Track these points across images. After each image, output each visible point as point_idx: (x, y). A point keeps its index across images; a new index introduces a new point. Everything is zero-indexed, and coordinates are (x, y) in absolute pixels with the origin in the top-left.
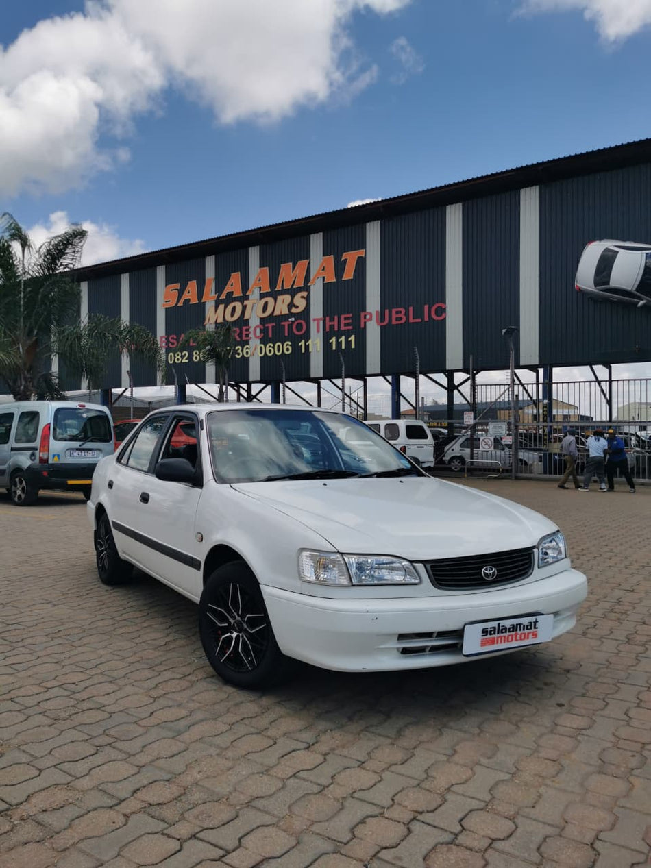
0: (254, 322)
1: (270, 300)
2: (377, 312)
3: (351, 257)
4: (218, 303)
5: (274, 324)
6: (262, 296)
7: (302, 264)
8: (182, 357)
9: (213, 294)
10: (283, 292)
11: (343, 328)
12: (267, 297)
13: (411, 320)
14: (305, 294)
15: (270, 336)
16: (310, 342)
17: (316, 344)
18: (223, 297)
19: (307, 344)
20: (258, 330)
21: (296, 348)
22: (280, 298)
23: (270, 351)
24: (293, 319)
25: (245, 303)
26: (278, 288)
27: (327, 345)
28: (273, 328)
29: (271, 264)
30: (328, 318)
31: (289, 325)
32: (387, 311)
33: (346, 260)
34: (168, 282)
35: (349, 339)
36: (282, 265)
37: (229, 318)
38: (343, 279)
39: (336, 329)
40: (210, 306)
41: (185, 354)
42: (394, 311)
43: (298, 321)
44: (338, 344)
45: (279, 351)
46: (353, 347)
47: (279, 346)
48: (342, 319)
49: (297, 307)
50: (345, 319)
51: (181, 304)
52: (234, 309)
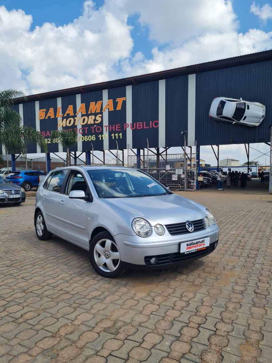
0: (79, 127)
1: (86, 118)
2: (131, 124)
3: (120, 100)
4: (63, 118)
5: (88, 128)
6: (82, 116)
7: (99, 102)
8: (48, 141)
9: (61, 114)
10: (91, 114)
11: (117, 130)
12: (84, 116)
13: (145, 127)
14: (101, 115)
15: (86, 133)
16: (103, 136)
17: (106, 136)
18: (65, 115)
19: (102, 136)
20: (81, 130)
21: (97, 138)
22: (90, 117)
23: (86, 139)
24: (96, 126)
25: (75, 118)
26: (89, 113)
27: (110, 137)
28: (87, 129)
29: (86, 102)
30: (110, 126)
31: (94, 128)
32: (135, 124)
33: (118, 101)
34: (40, 108)
35: (120, 135)
36: (91, 103)
37: (68, 125)
38: (117, 110)
39: (114, 130)
40: (60, 119)
41: (49, 140)
42: (138, 123)
43: (98, 127)
44: (115, 137)
45: (90, 139)
46: (121, 138)
47: (90, 137)
48: (117, 126)
49: (98, 121)
50: (118, 126)
51: (47, 118)
52: (70, 121)
